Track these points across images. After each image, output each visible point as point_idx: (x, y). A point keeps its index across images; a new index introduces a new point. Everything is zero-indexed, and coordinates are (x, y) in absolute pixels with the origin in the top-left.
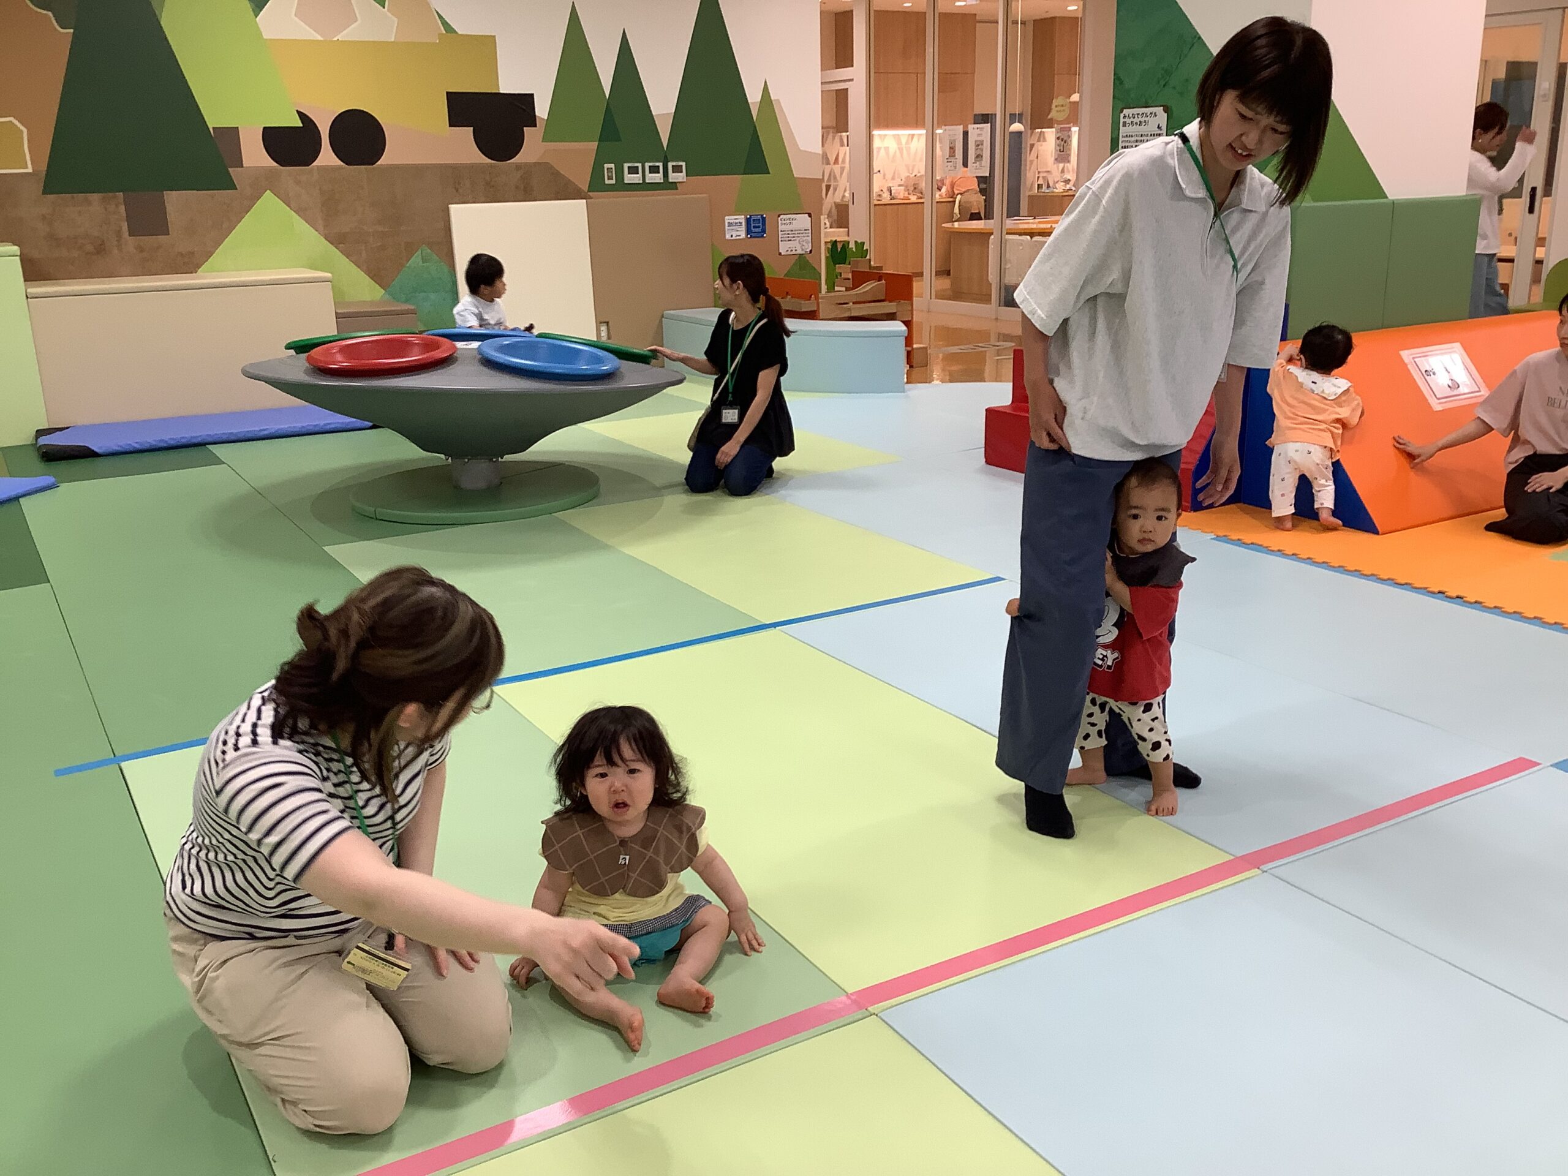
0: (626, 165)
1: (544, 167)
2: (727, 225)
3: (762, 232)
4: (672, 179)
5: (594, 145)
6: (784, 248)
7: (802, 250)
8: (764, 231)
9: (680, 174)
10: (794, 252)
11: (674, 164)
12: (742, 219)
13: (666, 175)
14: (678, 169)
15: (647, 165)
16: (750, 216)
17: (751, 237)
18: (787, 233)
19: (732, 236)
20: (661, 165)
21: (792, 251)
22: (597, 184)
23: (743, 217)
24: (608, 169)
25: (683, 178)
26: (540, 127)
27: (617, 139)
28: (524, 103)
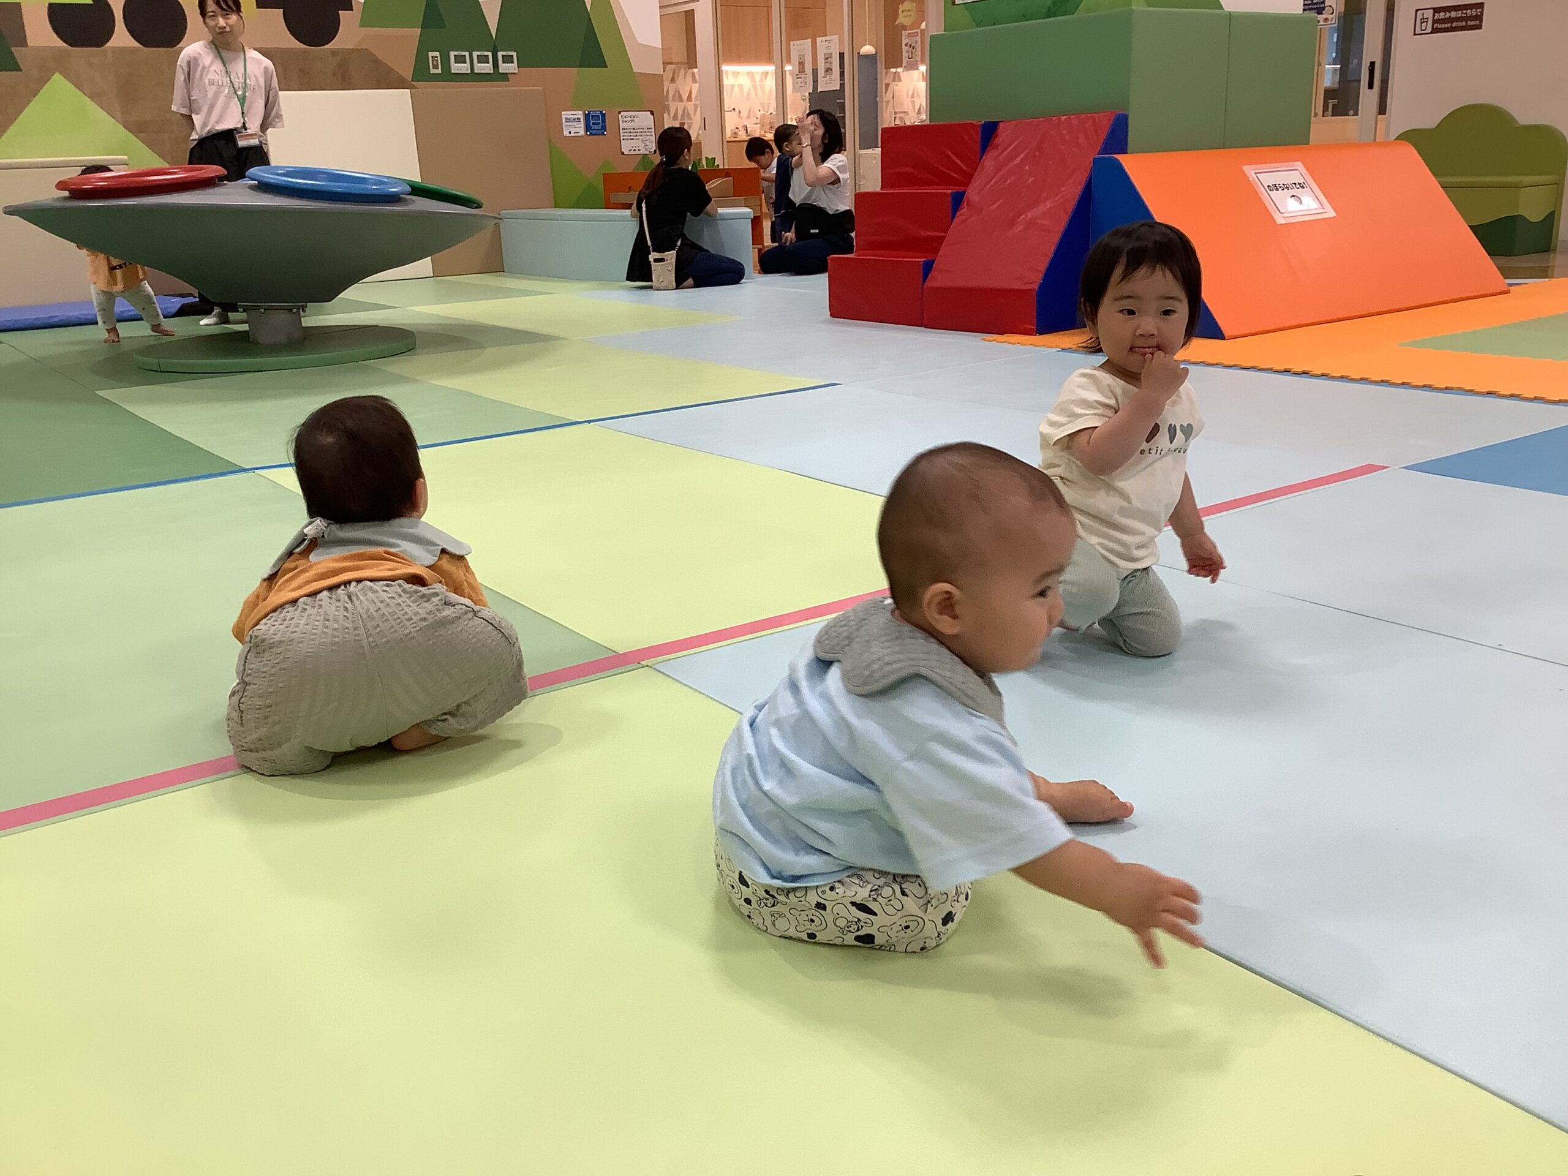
0: (452, 54)
1: (363, 54)
2: (564, 121)
3: (601, 130)
4: (503, 70)
5: (418, 31)
6: (626, 147)
7: (646, 150)
8: (604, 128)
9: (510, 65)
10: (637, 152)
11: (504, 53)
12: (580, 114)
13: (496, 65)
14: (508, 59)
15: (475, 54)
16: (589, 112)
17: (590, 135)
18: (629, 131)
19: (570, 133)
20: (490, 54)
21: (635, 150)
22: (421, 73)
23: (581, 112)
24: (432, 57)
25: (515, 70)
26: (357, 11)
27: (441, 25)
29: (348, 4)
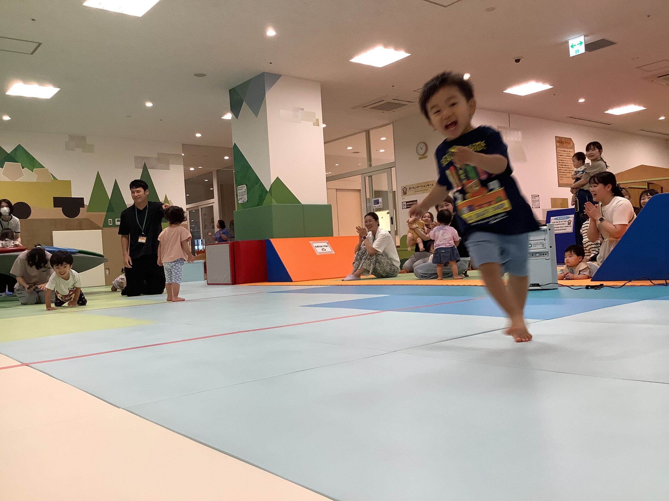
0: (116, 219)
1: (87, 220)
5: (105, 213)
22: (106, 225)
26: (86, 208)
27: (113, 211)
28: (80, 201)
29: (83, 206)
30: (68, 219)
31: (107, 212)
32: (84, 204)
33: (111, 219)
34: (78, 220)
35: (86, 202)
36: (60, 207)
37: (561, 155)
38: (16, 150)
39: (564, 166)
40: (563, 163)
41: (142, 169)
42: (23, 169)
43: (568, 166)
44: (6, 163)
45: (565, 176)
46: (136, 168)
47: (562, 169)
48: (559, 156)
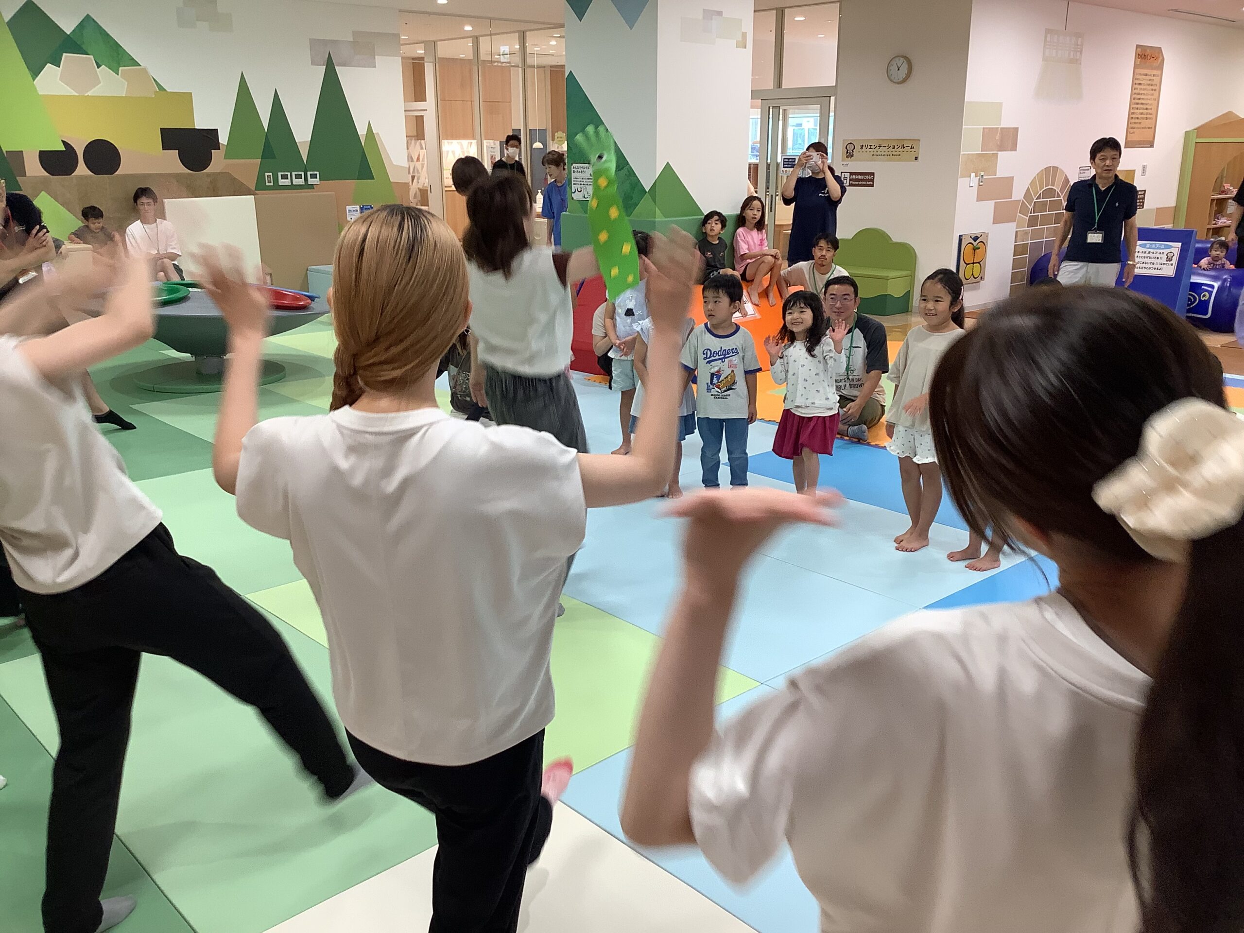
1: (225, 175)
2: (347, 211)
4: (310, 182)
5: (259, 161)
9: (315, 179)
11: (312, 173)
13: (306, 180)
14: (314, 176)
16: (363, 206)
20: (303, 173)
22: (261, 186)
23: (358, 206)
24: (267, 176)
25: (318, 182)
26: (223, 149)
27: (273, 157)
28: (211, 135)
29: (217, 146)
30: (191, 173)
31: (262, 159)
32: (219, 143)
33: (271, 174)
34: (208, 175)
35: (223, 139)
36: (175, 149)
37: (1140, 84)
38: (81, 26)
39: (1139, 106)
40: (1140, 99)
41: (325, 67)
42: (98, 68)
43: (1147, 104)
44: (66, 56)
45: (1139, 126)
46: (313, 63)
47: (1136, 111)
48: (1137, 86)
